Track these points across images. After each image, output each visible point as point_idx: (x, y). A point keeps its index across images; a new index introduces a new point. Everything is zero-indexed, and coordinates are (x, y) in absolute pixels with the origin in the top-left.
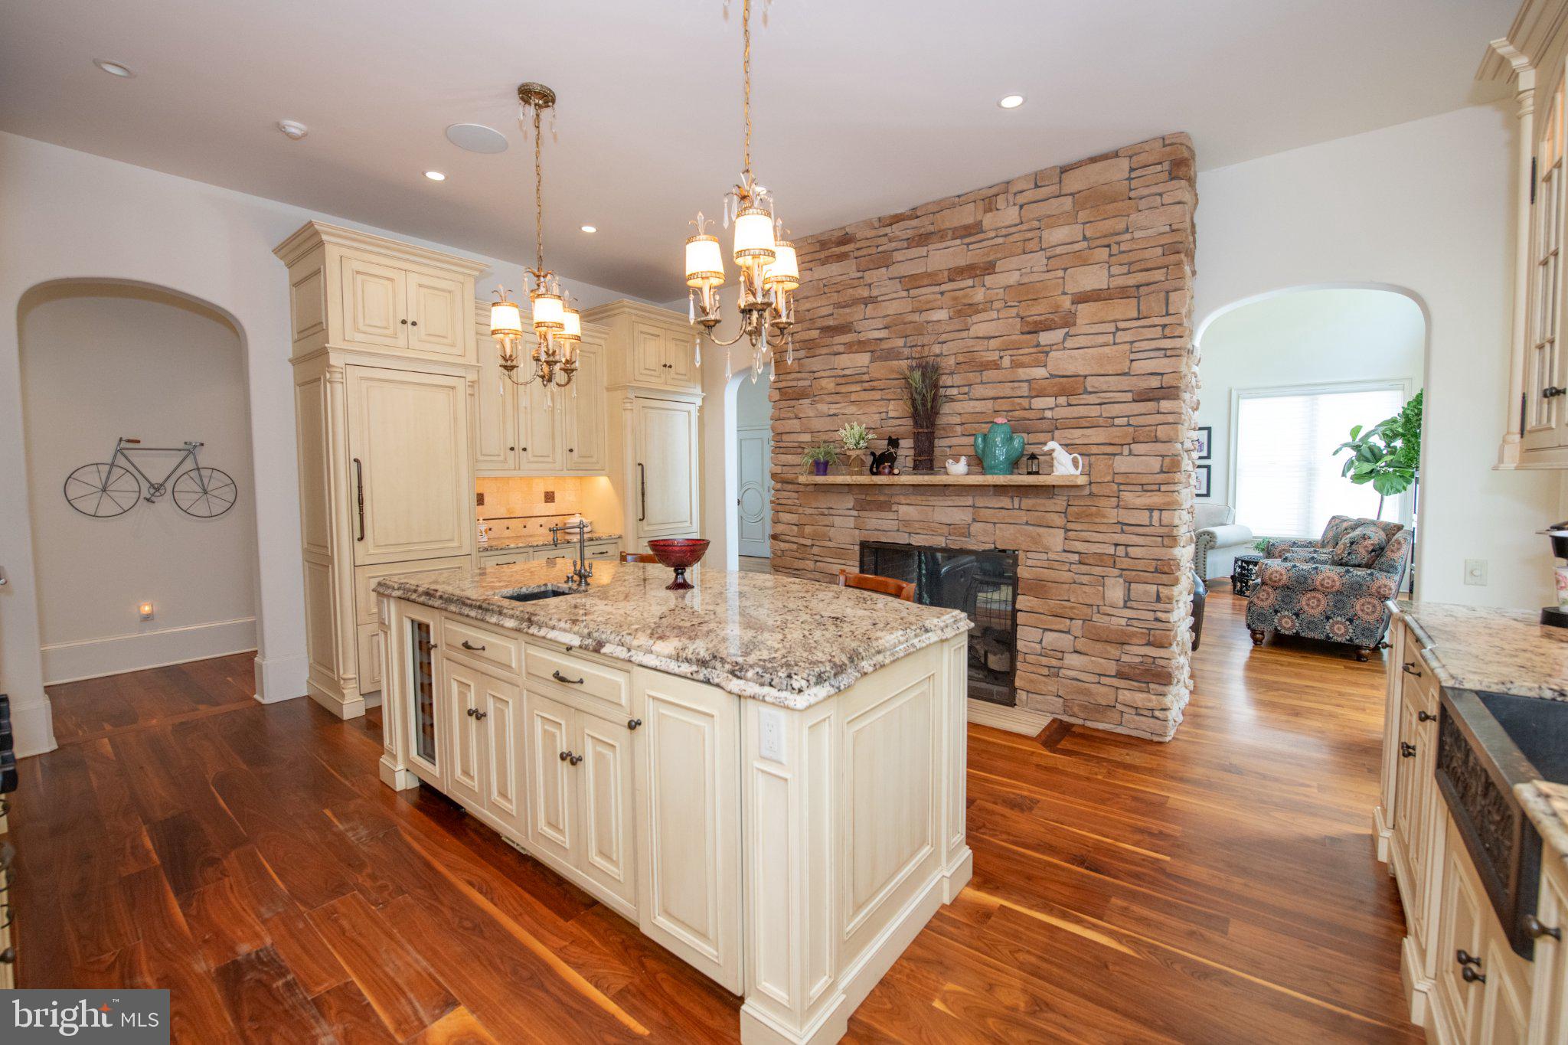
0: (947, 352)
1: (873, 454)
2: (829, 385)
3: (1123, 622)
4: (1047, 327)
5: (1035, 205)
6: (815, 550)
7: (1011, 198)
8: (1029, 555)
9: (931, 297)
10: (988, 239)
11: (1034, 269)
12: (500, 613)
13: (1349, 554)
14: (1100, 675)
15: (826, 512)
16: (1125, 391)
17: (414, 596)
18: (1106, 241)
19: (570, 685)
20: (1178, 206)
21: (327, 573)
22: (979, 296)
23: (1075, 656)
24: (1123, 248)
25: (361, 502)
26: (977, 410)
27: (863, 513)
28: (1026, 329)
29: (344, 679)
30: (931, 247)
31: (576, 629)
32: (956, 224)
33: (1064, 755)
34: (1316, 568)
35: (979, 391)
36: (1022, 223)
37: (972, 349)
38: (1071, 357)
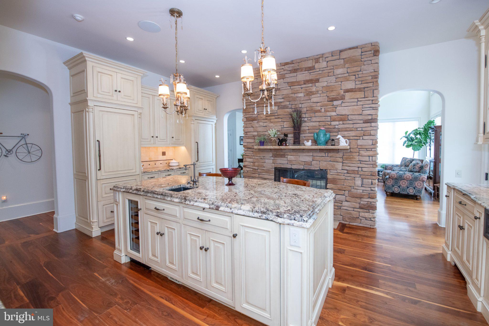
0: (304, 107)
1: (279, 139)
2: (263, 116)
3: (361, 191)
4: (336, 99)
5: (332, 61)
6: (259, 171)
7: (324, 59)
8: (331, 171)
9: (298, 89)
10: (316, 72)
11: (332, 82)
12: (171, 196)
13: (413, 169)
14: (354, 208)
15: (263, 158)
16: (361, 120)
17: (131, 191)
18: (354, 74)
19: (204, 222)
20: (376, 64)
21: (85, 183)
22: (314, 89)
23: (346, 202)
24: (360, 76)
25: (100, 156)
26: (314, 125)
27: (275, 158)
28: (329, 100)
29: (92, 222)
30: (298, 73)
32: (306, 67)
34: (404, 173)
35: (314, 119)
36: (327, 67)
37: (311, 106)
38: (344, 109)
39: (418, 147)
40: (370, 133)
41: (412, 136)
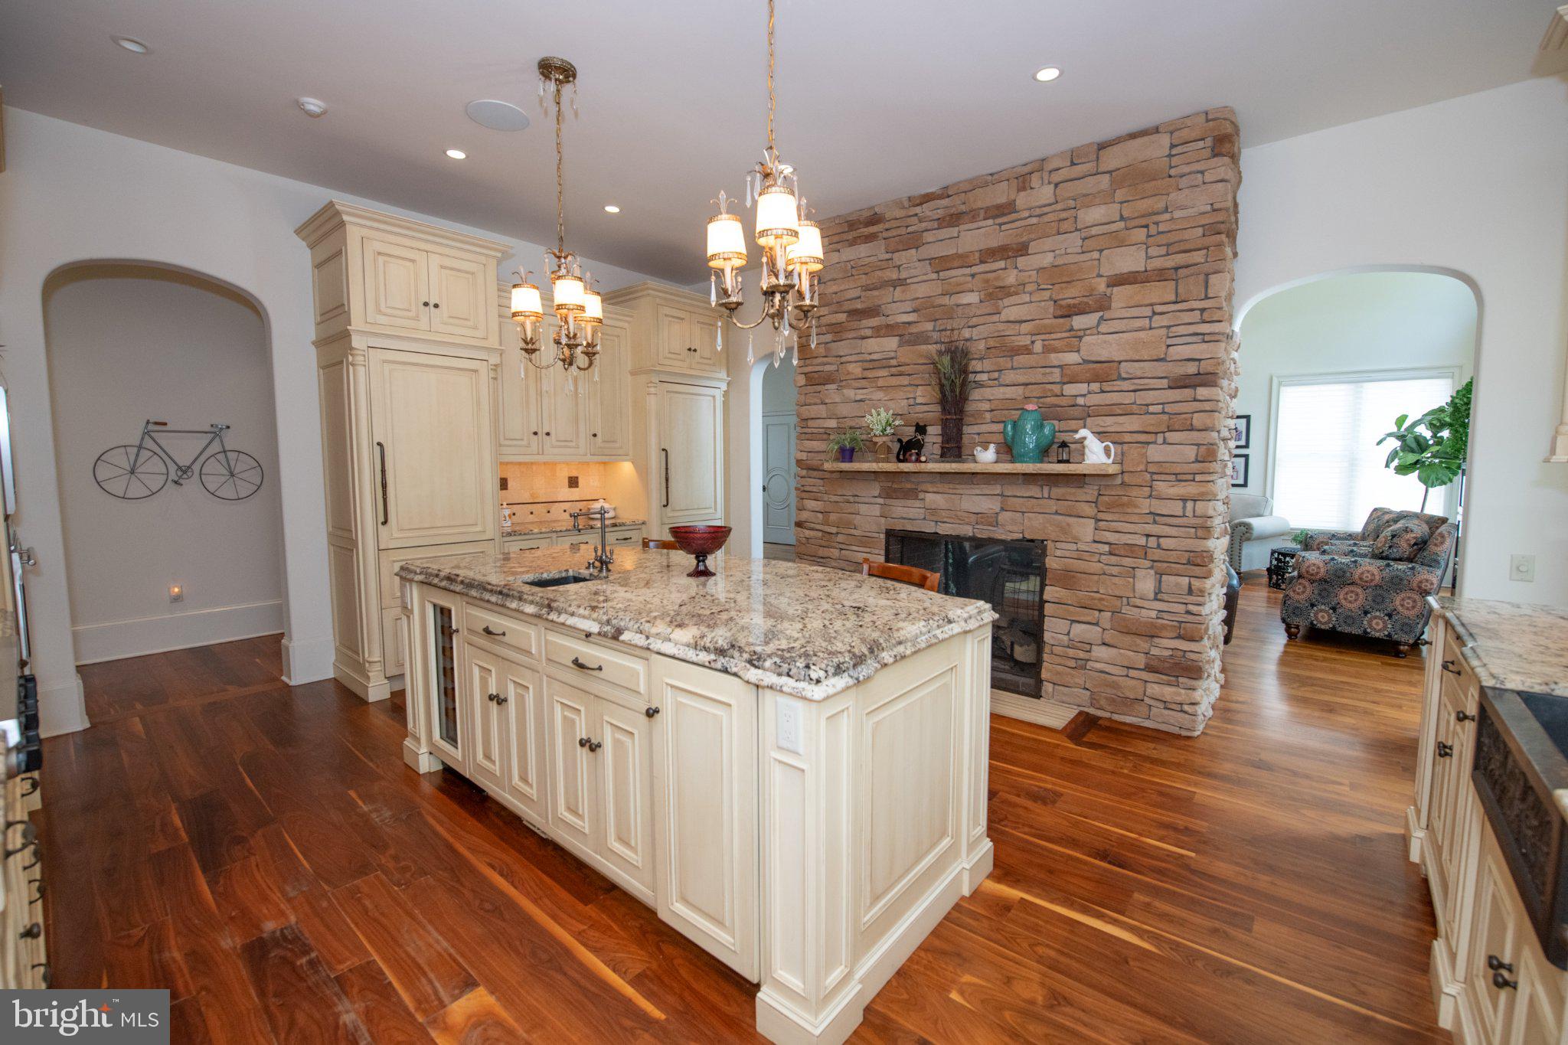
0: (977, 336)
1: (900, 441)
2: (856, 369)
3: (1153, 614)
4: (1081, 311)
5: (1070, 183)
6: (840, 538)
7: (1046, 176)
8: (1058, 545)
9: (962, 279)
10: (1021, 219)
11: (1069, 251)
12: (520, 599)
13: (1390, 547)
14: (1128, 668)
15: (852, 499)
16: (1162, 378)
17: (436, 581)
18: (1143, 221)
19: (586, 670)
20: (1220, 184)
21: (352, 557)
22: (1011, 278)
23: (1104, 648)
24: (1162, 228)
25: (384, 486)
26: (1007, 396)
27: (888, 501)
28: (1059, 313)
29: (369, 662)
30: (962, 227)
31: (595, 615)
32: (989, 205)
33: (1089, 748)
34: (1355, 562)
35: (1010, 377)
36: (1057, 202)
37: (1003, 334)
38: (1105, 342)
39: (1444, 474)
40: (1189, 422)
41: (1424, 431)
